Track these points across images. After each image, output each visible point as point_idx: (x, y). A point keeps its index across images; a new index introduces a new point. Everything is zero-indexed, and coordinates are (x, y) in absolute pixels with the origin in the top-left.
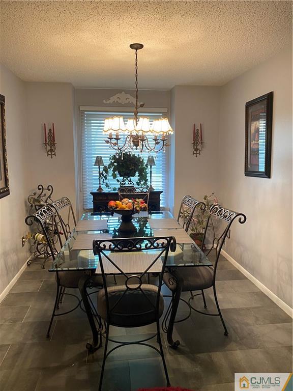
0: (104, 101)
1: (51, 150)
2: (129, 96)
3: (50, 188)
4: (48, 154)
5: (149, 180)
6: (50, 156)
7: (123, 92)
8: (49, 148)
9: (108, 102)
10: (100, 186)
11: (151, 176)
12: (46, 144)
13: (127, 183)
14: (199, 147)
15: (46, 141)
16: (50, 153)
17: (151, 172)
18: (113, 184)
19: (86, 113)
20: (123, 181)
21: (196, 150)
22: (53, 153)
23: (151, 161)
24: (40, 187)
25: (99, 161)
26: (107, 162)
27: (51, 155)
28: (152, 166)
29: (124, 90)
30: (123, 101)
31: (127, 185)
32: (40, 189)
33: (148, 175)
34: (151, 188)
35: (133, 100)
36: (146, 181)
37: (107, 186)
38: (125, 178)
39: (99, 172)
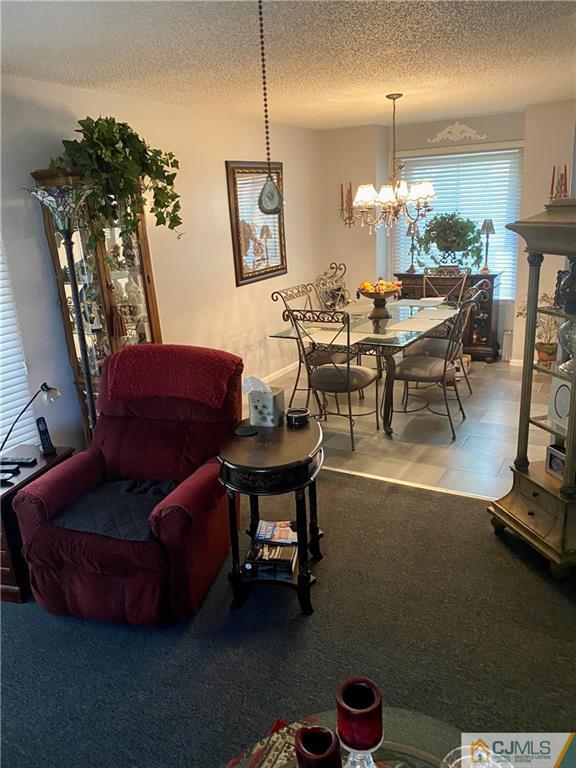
0: (429, 140)
1: (350, 218)
3: (342, 266)
4: (346, 223)
5: (484, 257)
6: (348, 226)
7: (457, 123)
8: (346, 215)
9: (434, 141)
10: (412, 266)
11: (487, 251)
12: (342, 210)
13: (449, 261)
15: (342, 206)
16: (348, 221)
17: (487, 244)
18: (430, 261)
20: (444, 258)
22: (352, 222)
23: (488, 227)
24: (334, 266)
26: (422, 234)
27: (350, 224)
28: (490, 235)
29: (457, 120)
30: (456, 136)
31: (449, 264)
32: (333, 268)
33: (484, 248)
34: (486, 269)
35: (472, 134)
36: (480, 258)
37: (421, 265)
38: (447, 254)
39: (413, 245)
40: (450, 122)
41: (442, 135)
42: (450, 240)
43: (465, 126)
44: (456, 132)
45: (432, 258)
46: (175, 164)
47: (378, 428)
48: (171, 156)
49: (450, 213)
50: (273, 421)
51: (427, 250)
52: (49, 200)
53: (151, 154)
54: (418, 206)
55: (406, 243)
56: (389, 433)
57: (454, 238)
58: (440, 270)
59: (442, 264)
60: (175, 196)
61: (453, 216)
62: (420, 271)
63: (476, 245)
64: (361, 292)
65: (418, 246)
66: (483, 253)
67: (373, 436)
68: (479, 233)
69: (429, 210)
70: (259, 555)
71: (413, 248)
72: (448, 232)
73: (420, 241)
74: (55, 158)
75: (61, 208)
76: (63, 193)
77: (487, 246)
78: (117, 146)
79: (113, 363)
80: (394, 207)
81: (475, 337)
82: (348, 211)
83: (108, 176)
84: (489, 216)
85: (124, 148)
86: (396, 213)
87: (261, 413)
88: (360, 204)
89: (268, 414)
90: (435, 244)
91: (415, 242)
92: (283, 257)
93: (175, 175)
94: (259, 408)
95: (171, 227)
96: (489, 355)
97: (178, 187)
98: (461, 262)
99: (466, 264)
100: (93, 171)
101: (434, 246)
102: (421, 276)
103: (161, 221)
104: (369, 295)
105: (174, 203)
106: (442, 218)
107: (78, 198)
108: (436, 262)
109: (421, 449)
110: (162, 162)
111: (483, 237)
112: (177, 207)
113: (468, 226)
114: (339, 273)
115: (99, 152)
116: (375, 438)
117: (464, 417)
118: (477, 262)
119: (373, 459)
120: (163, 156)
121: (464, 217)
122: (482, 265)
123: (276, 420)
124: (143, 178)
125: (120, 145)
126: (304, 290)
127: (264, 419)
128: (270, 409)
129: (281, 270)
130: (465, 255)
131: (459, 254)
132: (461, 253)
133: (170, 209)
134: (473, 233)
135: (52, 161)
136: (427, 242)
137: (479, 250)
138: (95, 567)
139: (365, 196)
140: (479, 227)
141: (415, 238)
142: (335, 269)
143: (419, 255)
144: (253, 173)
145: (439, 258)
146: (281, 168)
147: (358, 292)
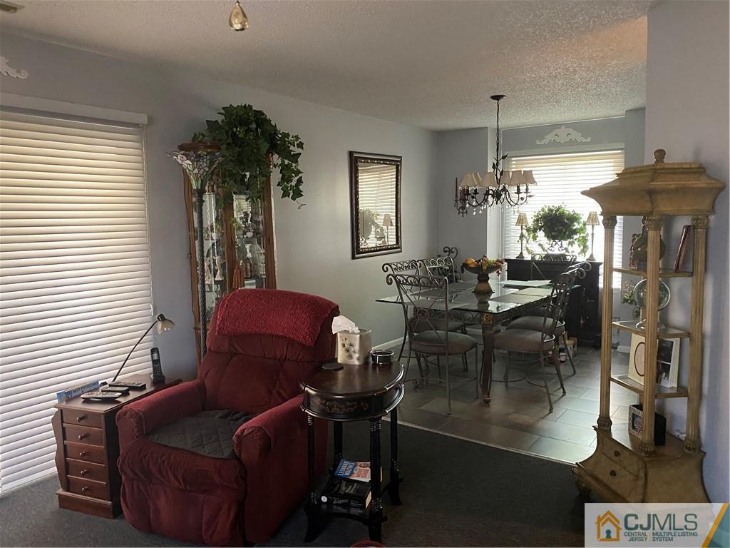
0: (537, 141)
1: (463, 208)
2: (571, 131)
3: (454, 250)
6: (461, 214)
7: (563, 127)
8: (460, 205)
9: (543, 142)
10: (521, 253)
11: (592, 241)
12: (456, 200)
13: (556, 249)
15: (456, 197)
16: (461, 211)
17: (593, 234)
18: (539, 247)
19: (513, 159)
20: (552, 246)
22: (465, 211)
23: (593, 219)
24: (447, 249)
25: (521, 220)
26: (531, 223)
27: (463, 213)
28: (595, 226)
29: (564, 125)
30: (563, 138)
31: (556, 252)
33: (590, 237)
34: (592, 256)
35: (576, 136)
36: (585, 247)
37: (529, 252)
38: (554, 243)
39: (522, 233)
40: (558, 126)
41: (550, 137)
42: (556, 229)
43: (571, 129)
44: (562, 135)
45: (540, 245)
46: (301, 145)
48: (297, 138)
49: (557, 205)
50: (358, 359)
51: (535, 238)
52: (187, 163)
53: (280, 136)
54: (518, 190)
55: (516, 231)
57: (561, 228)
58: (547, 256)
59: (550, 252)
60: (299, 172)
61: (560, 208)
62: (528, 257)
63: (582, 235)
64: (465, 267)
65: (526, 235)
66: (589, 244)
68: (584, 224)
70: (336, 489)
71: (522, 236)
73: (528, 230)
74: (197, 133)
75: (196, 171)
76: (199, 157)
77: (592, 237)
78: (250, 126)
79: (224, 303)
81: (582, 322)
82: (462, 200)
83: (240, 150)
85: (256, 129)
87: (348, 351)
89: (354, 352)
90: (542, 232)
91: (524, 231)
92: (398, 238)
93: (300, 154)
94: (347, 346)
95: (294, 198)
97: (302, 164)
98: (566, 249)
99: (573, 252)
100: (229, 144)
101: (541, 234)
102: (529, 262)
103: (285, 194)
104: (472, 270)
105: (298, 177)
106: (550, 210)
107: (211, 163)
108: (543, 249)
110: (289, 143)
111: (589, 228)
112: (300, 181)
113: (574, 218)
115: (234, 130)
117: (564, 392)
118: (583, 251)
120: (290, 138)
121: (570, 209)
122: (588, 254)
123: (362, 360)
124: (272, 156)
125: (254, 126)
127: (350, 357)
128: (357, 347)
129: (396, 248)
130: (571, 244)
131: (565, 243)
132: (567, 242)
133: (294, 183)
134: (579, 223)
135: (195, 135)
136: (535, 231)
137: (584, 240)
138: (180, 483)
140: (584, 218)
141: (524, 227)
142: (448, 253)
143: (527, 242)
144: (374, 163)
145: (546, 246)
146: (401, 161)
147: (462, 267)
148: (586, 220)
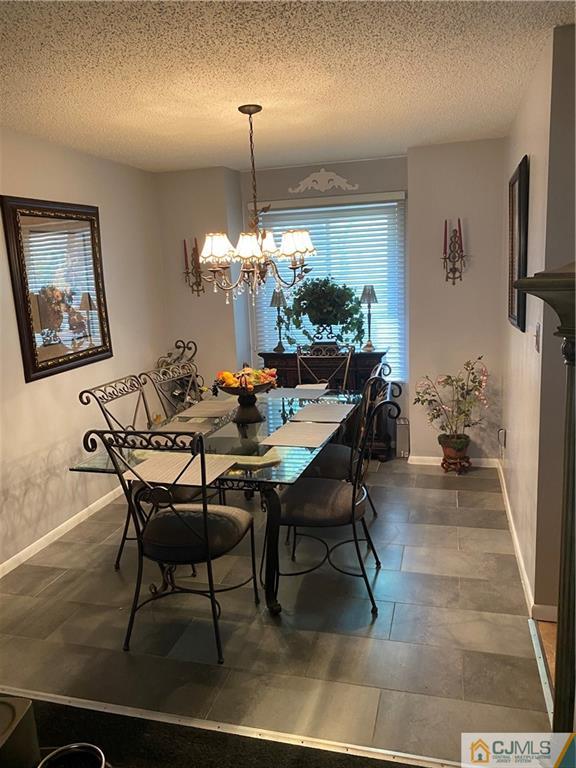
0: (290, 190)
1: (198, 284)
3: (191, 345)
4: (193, 290)
5: (366, 331)
6: (196, 293)
7: (323, 170)
8: (193, 279)
9: (297, 191)
10: (280, 343)
11: (369, 323)
12: (187, 273)
13: (325, 337)
14: (458, 265)
15: (187, 268)
16: (195, 288)
17: (369, 315)
18: (302, 336)
20: (319, 333)
21: (454, 270)
22: (201, 288)
23: (369, 295)
24: (180, 344)
25: (277, 299)
26: (290, 303)
27: (198, 291)
28: (372, 305)
29: (323, 166)
30: (322, 186)
31: (325, 340)
32: (179, 347)
33: (366, 320)
34: (369, 346)
35: (341, 182)
36: (361, 332)
37: (291, 342)
38: (321, 328)
39: (279, 317)
40: (316, 168)
41: (305, 185)
42: (325, 311)
43: (333, 174)
44: (322, 181)
45: (305, 333)
47: (257, 601)
49: (323, 278)
51: (298, 324)
54: (294, 263)
55: (270, 315)
56: (275, 613)
57: (331, 309)
58: (317, 348)
59: (317, 340)
61: (326, 282)
62: (290, 349)
63: (355, 316)
64: (220, 387)
65: (285, 318)
66: (365, 326)
67: (251, 619)
68: (359, 303)
69: (306, 271)
71: (280, 320)
72: (322, 301)
73: (288, 312)
80: (259, 265)
82: (195, 273)
84: (369, 282)
86: (263, 274)
88: (210, 260)
90: (307, 316)
91: (282, 314)
92: (105, 335)
96: (382, 452)
98: (340, 338)
99: (347, 340)
101: (305, 318)
102: (293, 356)
104: (231, 390)
106: (314, 284)
108: (309, 338)
109: (330, 643)
111: (364, 306)
113: (346, 294)
114: (189, 354)
116: (255, 625)
117: (378, 563)
118: (359, 338)
119: (255, 682)
121: (339, 283)
122: (365, 340)
126: (135, 383)
129: (104, 352)
130: (345, 330)
131: (337, 329)
132: (340, 326)
134: (351, 301)
136: (298, 315)
137: (360, 323)
139: (215, 248)
140: (358, 295)
141: (282, 308)
142: (181, 350)
143: (288, 329)
144: (50, 217)
145: (313, 333)
146: (97, 215)
147: (215, 386)
148: (360, 296)
